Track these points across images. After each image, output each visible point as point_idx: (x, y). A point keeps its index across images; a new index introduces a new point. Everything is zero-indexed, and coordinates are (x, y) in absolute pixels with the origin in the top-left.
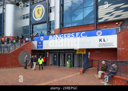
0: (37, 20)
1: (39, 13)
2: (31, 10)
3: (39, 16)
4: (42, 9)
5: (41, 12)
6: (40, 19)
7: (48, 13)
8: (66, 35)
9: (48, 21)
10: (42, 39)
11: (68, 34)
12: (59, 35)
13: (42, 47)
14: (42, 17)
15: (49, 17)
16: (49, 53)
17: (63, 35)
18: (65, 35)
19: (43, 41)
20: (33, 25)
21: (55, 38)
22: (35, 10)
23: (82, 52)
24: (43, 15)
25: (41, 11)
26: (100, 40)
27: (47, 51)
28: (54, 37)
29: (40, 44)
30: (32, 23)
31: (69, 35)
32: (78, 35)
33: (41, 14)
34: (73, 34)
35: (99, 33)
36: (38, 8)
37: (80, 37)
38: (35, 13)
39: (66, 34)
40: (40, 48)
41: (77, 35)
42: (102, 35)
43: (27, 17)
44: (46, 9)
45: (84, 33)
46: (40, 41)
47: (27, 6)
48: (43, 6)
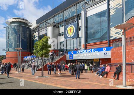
0: (69, 37)
1: (71, 31)
2: (65, 29)
3: (71, 33)
4: (73, 28)
6: (72, 36)
7: (78, 31)
8: (86, 51)
13: (72, 58)
14: (73, 34)
16: (77, 61)
19: (73, 54)
22: (68, 29)
23: (97, 60)
25: (73, 30)
26: (105, 54)
27: (75, 60)
29: (71, 56)
31: (88, 51)
33: (72, 32)
34: (90, 50)
35: (104, 49)
36: (70, 28)
37: (94, 52)
38: (68, 31)
41: (92, 50)
42: (106, 51)
43: (62, 35)
44: (76, 28)
45: (96, 49)
47: (62, 26)
48: (74, 26)
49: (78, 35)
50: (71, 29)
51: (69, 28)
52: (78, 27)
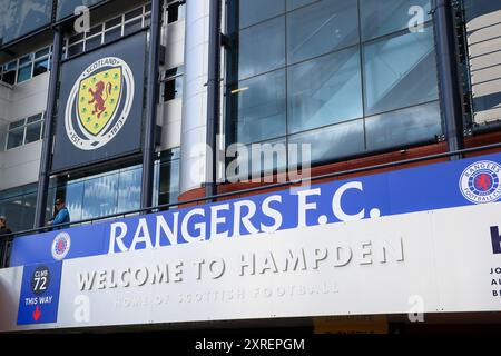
0: (86, 145)
1: (100, 106)
2: (58, 93)
3: (103, 121)
4: (117, 82)
5: (111, 100)
6: (103, 140)
8: (220, 214)
9: (152, 150)
10: (61, 247)
11: (238, 205)
12: (176, 215)
13: (51, 312)
14: (120, 126)
15: (160, 128)
17: (201, 211)
18: (215, 209)
19: (65, 263)
20: (62, 180)
21: (147, 238)
22: (83, 88)
24: (125, 115)
25: (116, 94)
28: (141, 235)
29: (44, 284)
30: (55, 167)
31: (244, 211)
32: (313, 206)
33: (110, 108)
34: (273, 205)
36: (100, 77)
37: (323, 219)
38: (81, 105)
39: (226, 207)
40: (36, 315)
41: (303, 207)
43: (33, 136)
45: (358, 185)
46: (41, 268)
47: (39, 70)
48: (125, 66)
49: (158, 133)
50: (101, 86)
51: (91, 84)
52: (157, 74)
